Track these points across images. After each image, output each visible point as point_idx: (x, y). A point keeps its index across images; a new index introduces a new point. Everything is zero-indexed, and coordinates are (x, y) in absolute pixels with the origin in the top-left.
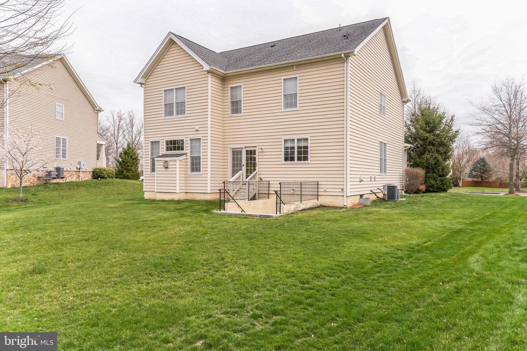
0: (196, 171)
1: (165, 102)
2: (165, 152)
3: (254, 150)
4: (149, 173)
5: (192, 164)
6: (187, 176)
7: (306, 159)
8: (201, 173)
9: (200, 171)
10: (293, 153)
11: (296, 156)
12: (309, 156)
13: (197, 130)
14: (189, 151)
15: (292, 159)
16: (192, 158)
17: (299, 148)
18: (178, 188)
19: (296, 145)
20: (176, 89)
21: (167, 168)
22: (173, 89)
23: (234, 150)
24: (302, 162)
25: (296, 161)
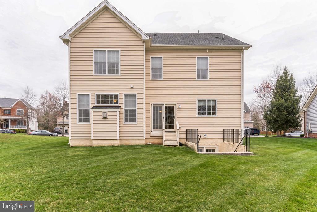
1: (95, 60)
2: (96, 105)
3: (172, 107)
4: (77, 123)
6: (122, 125)
7: (214, 114)
8: (137, 123)
9: (135, 121)
10: (204, 110)
11: (207, 112)
12: (217, 112)
13: (132, 88)
14: (124, 105)
15: (204, 114)
16: (127, 111)
17: (209, 106)
18: (118, 135)
19: (207, 104)
20: (108, 51)
21: (105, 118)
22: (106, 51)
23: (154, 106)
24: (212, 116)
25: (207, 115)
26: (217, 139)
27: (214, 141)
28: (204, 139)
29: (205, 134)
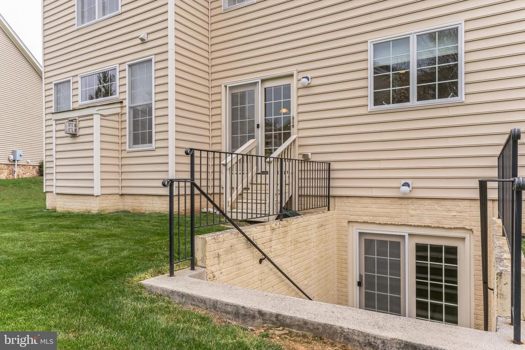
0: (144, 142)
2: (80, 104)
3: (285, 86)
5: (135, 125)
6: (124, 154)
7: (449, 90)
8: (154, 145)
9: (150, 142)
10: (404, 79)
11: (413, 86)
12: (462, 79)
13: (143, 41)
14: (126, 96)
15: (403, 97)
16: (135, 111)
17: (424, 62)
18: (97, 184)
19: (413, 55)
21: (74, 135)
23: (235, 91)
24: (437, 101)
25: (414, 101)
26: (466, 203)
27: (449, 211)
28: (405, 202)
29: (403, 181)
